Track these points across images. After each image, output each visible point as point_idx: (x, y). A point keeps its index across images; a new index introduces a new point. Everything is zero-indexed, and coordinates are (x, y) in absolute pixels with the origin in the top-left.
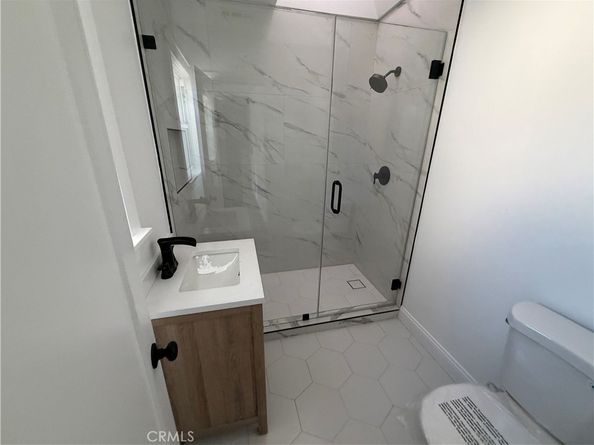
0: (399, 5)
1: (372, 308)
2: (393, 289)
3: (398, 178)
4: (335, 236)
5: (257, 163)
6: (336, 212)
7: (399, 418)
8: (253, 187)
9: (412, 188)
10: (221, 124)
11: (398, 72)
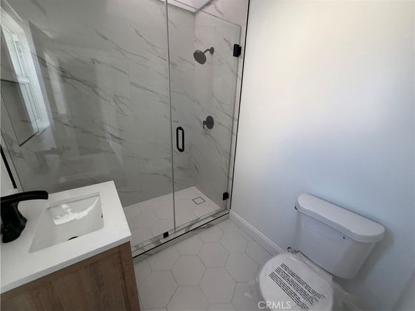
0: (208, 4)
1: (212, 216)
2: (224, 199)
3: (219, 123)
4: (180, 168)
5: (109, 115)
6: (181, 150)
7: (246, 294)
8: (108, 136)
9: (229, 129)
10: (68, 80)
11: (212, 50)
